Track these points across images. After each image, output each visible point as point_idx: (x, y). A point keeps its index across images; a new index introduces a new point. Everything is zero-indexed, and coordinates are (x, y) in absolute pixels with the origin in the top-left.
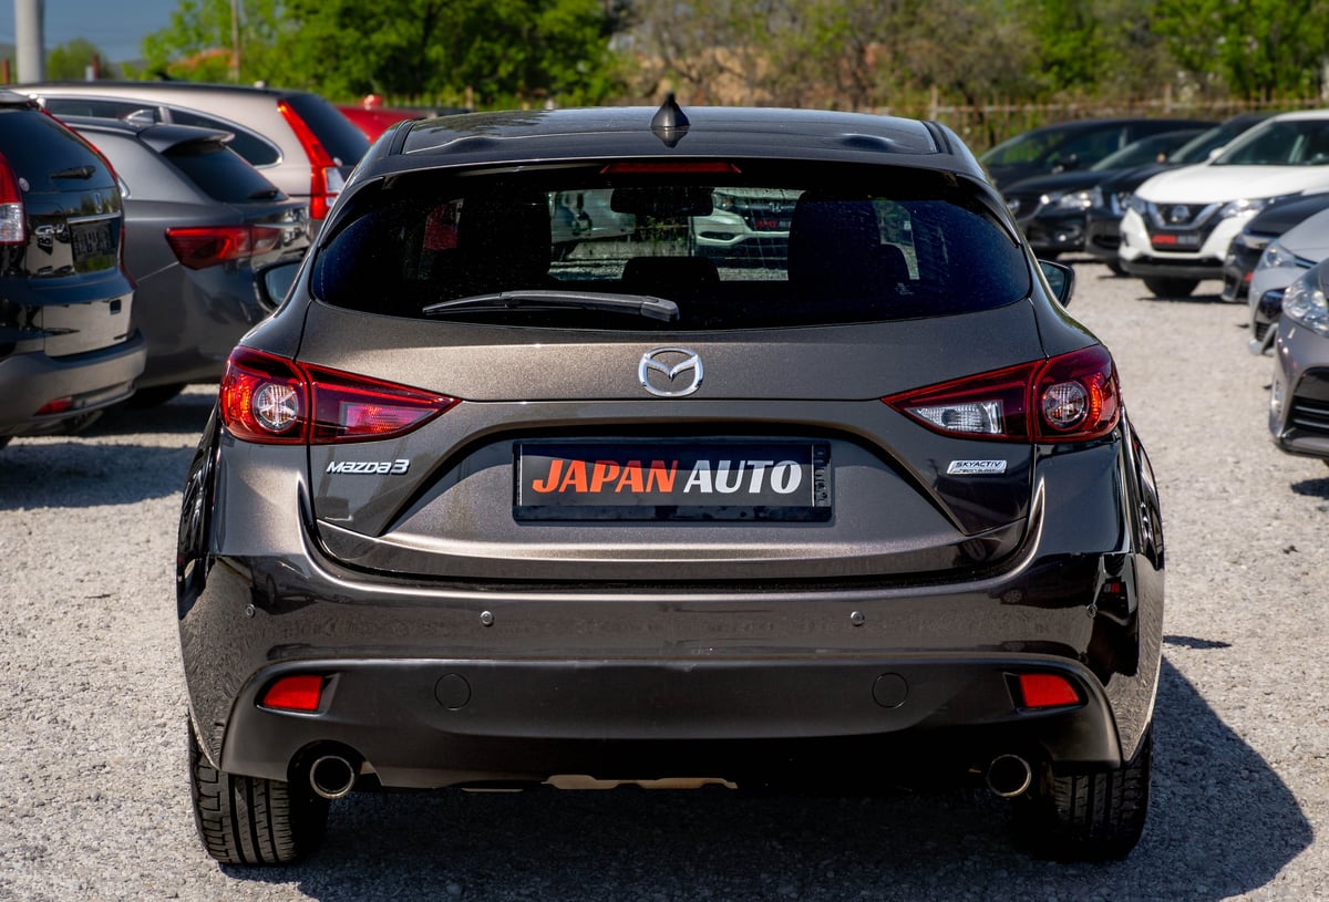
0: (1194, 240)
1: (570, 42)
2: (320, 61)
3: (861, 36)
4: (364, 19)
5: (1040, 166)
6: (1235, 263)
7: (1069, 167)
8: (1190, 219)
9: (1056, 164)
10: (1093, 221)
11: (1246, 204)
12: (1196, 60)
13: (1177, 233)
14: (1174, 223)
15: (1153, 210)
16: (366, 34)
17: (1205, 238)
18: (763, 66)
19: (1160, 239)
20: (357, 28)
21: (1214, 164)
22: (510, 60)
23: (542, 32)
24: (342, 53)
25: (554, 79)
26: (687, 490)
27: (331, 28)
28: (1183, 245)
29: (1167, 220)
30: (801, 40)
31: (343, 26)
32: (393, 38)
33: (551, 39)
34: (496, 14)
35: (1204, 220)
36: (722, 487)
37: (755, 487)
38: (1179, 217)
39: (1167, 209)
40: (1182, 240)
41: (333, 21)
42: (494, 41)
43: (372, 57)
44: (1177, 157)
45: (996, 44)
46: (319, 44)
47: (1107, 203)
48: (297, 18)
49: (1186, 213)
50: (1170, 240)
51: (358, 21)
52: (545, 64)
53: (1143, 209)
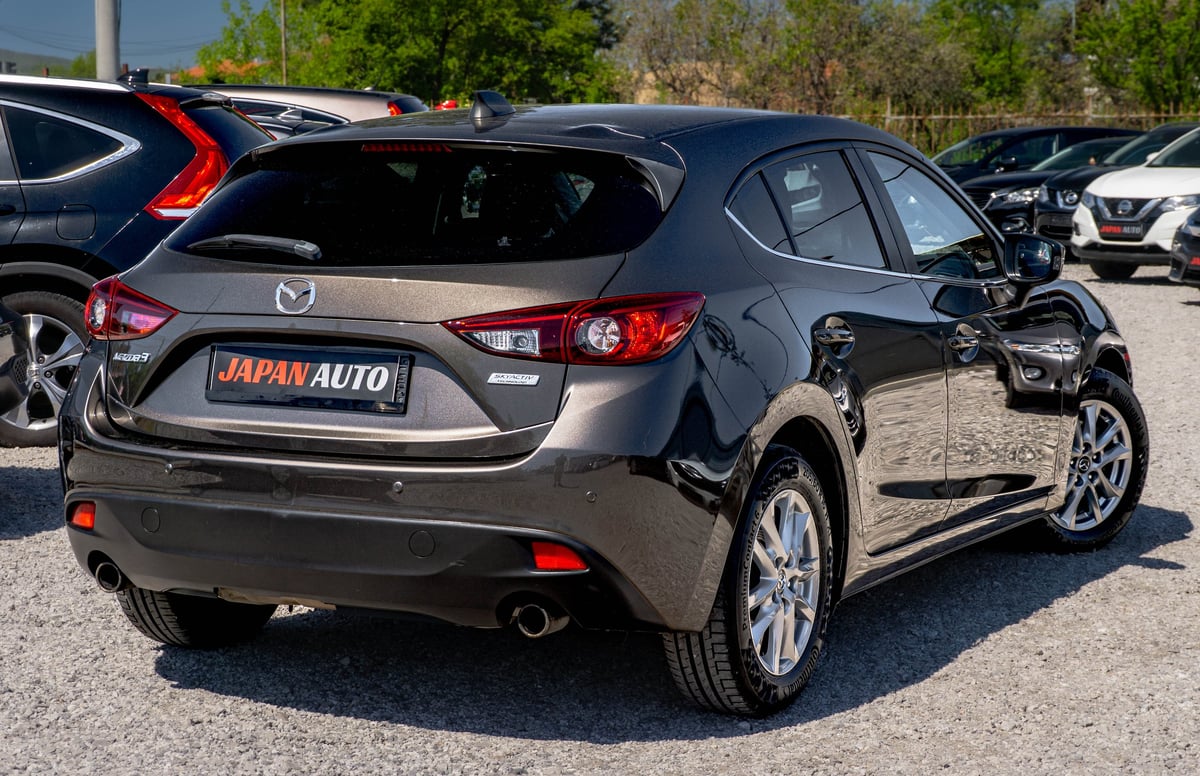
0: (1137, 230)
1: (569, 56)
2: (349, 71)
3: (822, 53)
4: (389, 35)
5: (984, 166)
6: (1181, 250)
7: (1009, 168)
8: (1134, 212)
9: (998, 165)
10: (1040, 214)
11: (1180, 200)
12: (1113, 76)
13: (1123, 224)
14: (1120, 216)
15: (1101, 204)
16: (392, 47)
17: (1147, 229)
18: (737, 77)
19: (1107, 229)
20: (383, 43)
21: (1151, 165)
22: (515, 72)
23: (544, 47)
24: (370, 63)
25: (554, 88)
26: (312, 385)
27: (360, 42)
28: (1128, 234)
29: (1111, 212)
30: (771, 55)
31: (372, 42)
32: (415, 51)
33: (552, 53)
34: (504, 31)
35: (1145, 214)
36: (335, 385)
37: (356, 386)
38: (1123, 211)
39: (1113, 203)
40: (1126, 230)
41: (361, 36)
42: (503, 54)
43: (397, 68)
44: (1110, 160)
45: (938, 61)
46: (350, 56)
47: (1053, 198)
48: (330, 33)
49: (1130, 207)
50: (1116, 230)
51: (385, 37)
52: (546, 75)
53: (1092, 203)
